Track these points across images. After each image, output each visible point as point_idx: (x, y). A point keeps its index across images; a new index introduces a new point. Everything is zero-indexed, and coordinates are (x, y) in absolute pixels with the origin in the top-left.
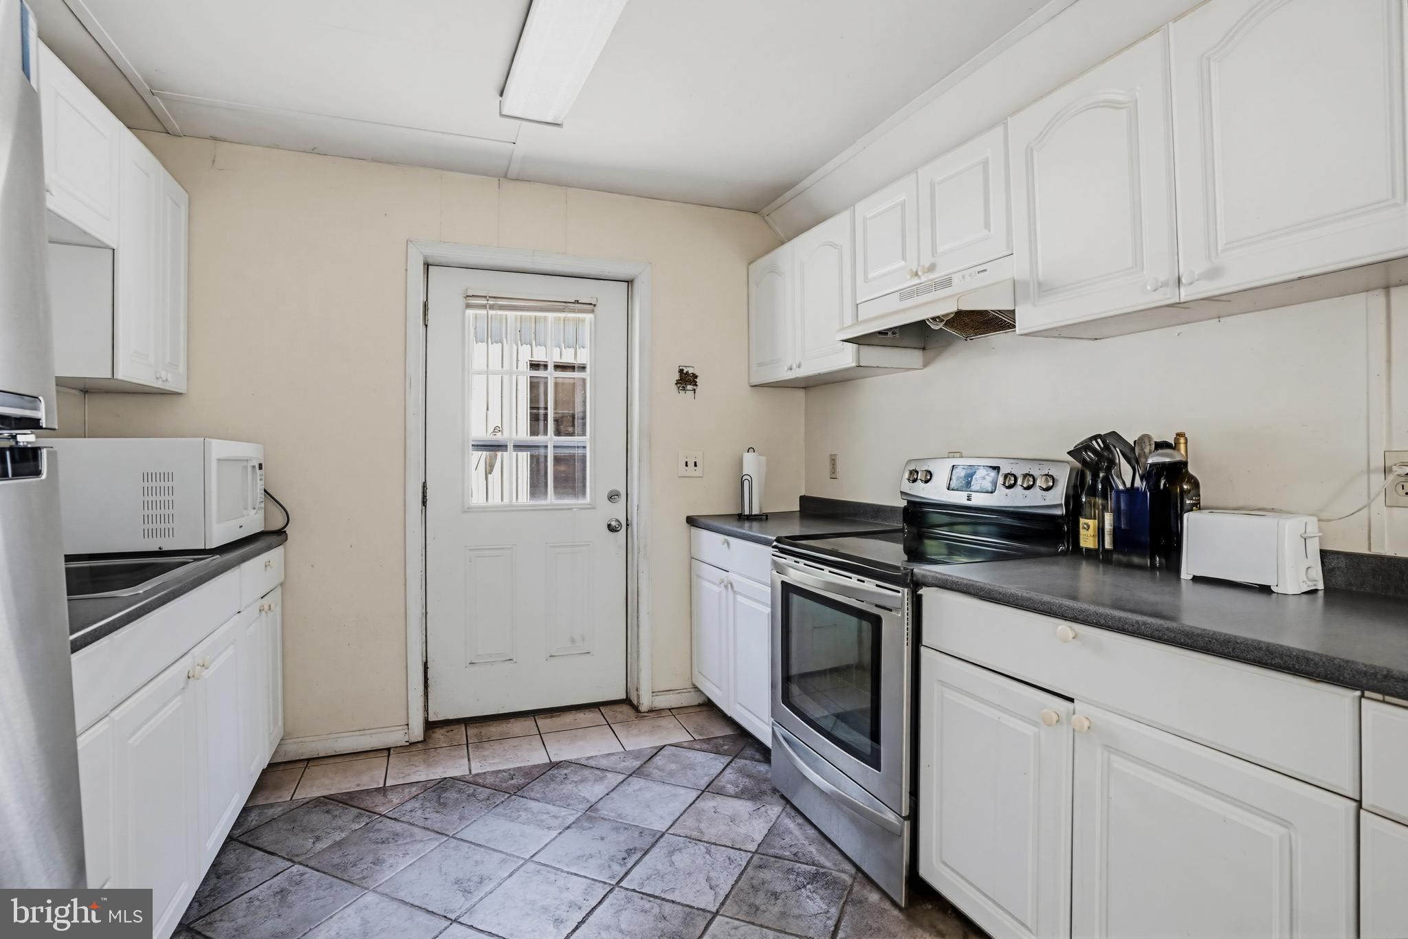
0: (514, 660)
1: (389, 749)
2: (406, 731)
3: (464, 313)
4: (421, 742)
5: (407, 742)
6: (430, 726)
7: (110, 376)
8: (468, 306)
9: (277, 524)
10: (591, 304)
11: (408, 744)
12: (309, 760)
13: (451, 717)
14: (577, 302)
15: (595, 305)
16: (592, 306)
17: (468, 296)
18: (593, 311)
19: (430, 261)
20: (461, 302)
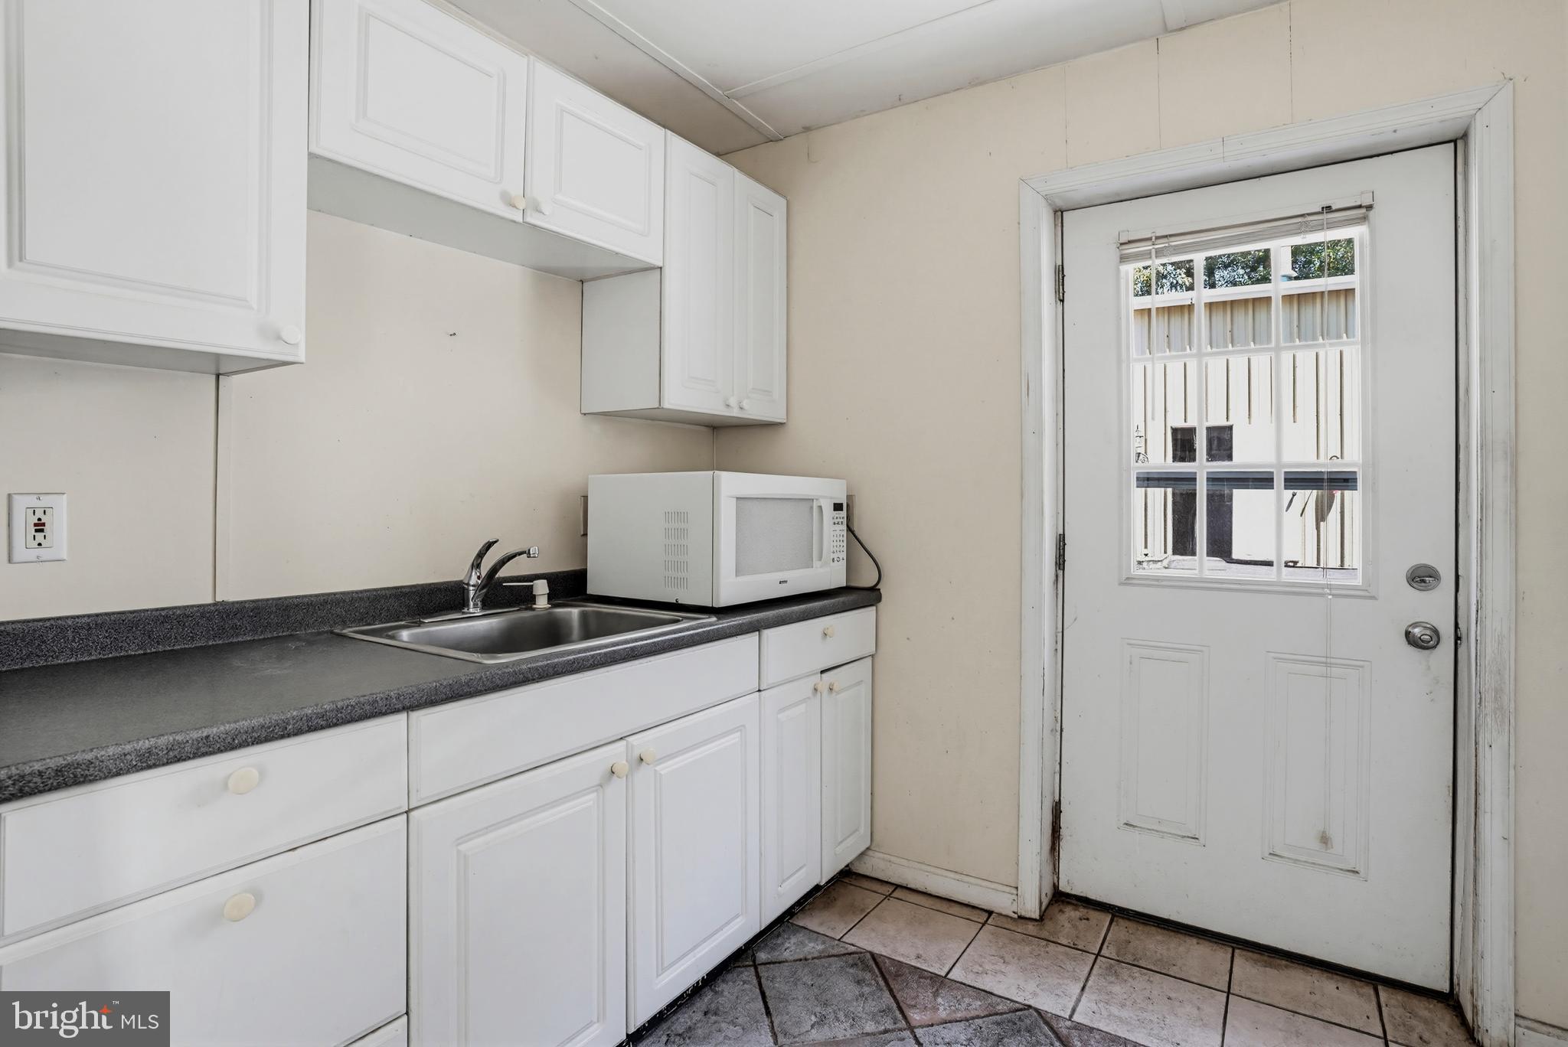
0: (1202, 840)
1: (990, 913)
2: (1015, 897)
3: (1118, 271)
4: (1035, 920)
5: (1014, 912)
6: (1060, 898)
7: (657, 406)
8: (1124, 259)
9: (867, 579)
10: (1360, 207)
11: (1016, 916)
12: (897, 886)
13: (1092, 896)
14: (1328, 209)
15: (1370, 207)
16: (1363, 211)
17: (1121, 244)
18: (1364, 219)
19: (1060, 203)
20: (1114, 254)
